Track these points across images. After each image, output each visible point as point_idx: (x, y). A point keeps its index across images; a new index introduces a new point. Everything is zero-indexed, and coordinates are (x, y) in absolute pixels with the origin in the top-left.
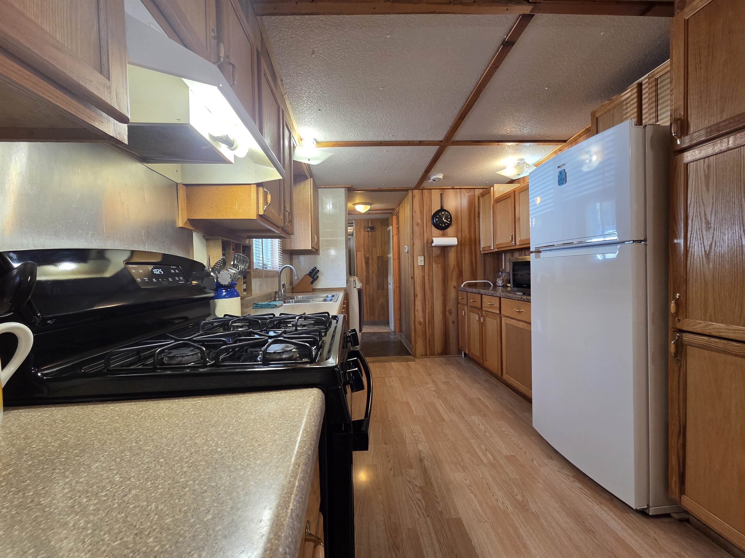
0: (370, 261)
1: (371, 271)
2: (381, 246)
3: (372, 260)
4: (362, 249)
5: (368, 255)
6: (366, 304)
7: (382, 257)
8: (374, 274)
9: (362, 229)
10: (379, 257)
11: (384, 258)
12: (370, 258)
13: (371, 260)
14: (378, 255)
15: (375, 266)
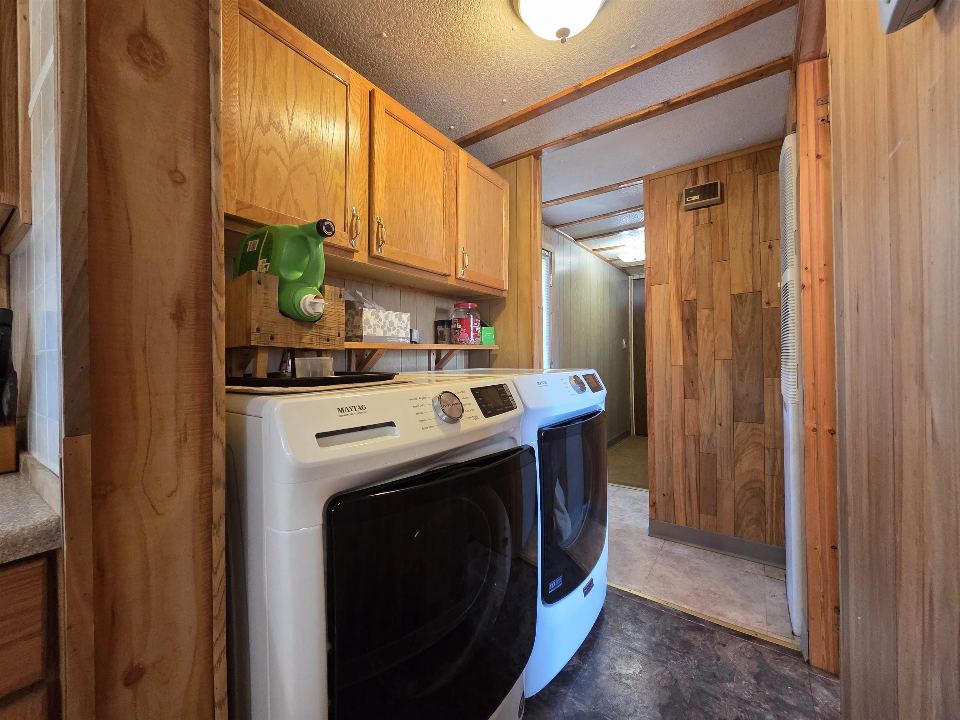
0: (702, 315)
1: (704, 350)
2: (752, 252)
3: (712, 308)
4: (671, 272)
5: (692, 295)
6: (685, 465)
7: (757, 294)
8: (718, 363)
9: (669, 206)
10: (740, 296)
11: (764, 300)
12: (702, 302)
13: (706, 312)
14: (737, 290)
15: (725, 331)
